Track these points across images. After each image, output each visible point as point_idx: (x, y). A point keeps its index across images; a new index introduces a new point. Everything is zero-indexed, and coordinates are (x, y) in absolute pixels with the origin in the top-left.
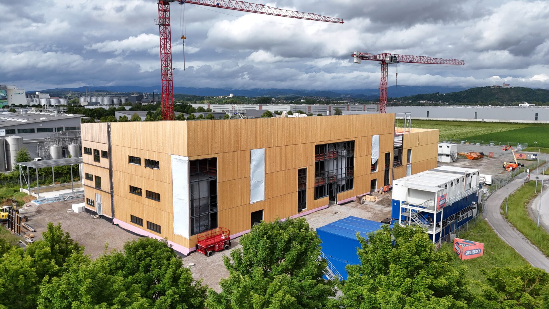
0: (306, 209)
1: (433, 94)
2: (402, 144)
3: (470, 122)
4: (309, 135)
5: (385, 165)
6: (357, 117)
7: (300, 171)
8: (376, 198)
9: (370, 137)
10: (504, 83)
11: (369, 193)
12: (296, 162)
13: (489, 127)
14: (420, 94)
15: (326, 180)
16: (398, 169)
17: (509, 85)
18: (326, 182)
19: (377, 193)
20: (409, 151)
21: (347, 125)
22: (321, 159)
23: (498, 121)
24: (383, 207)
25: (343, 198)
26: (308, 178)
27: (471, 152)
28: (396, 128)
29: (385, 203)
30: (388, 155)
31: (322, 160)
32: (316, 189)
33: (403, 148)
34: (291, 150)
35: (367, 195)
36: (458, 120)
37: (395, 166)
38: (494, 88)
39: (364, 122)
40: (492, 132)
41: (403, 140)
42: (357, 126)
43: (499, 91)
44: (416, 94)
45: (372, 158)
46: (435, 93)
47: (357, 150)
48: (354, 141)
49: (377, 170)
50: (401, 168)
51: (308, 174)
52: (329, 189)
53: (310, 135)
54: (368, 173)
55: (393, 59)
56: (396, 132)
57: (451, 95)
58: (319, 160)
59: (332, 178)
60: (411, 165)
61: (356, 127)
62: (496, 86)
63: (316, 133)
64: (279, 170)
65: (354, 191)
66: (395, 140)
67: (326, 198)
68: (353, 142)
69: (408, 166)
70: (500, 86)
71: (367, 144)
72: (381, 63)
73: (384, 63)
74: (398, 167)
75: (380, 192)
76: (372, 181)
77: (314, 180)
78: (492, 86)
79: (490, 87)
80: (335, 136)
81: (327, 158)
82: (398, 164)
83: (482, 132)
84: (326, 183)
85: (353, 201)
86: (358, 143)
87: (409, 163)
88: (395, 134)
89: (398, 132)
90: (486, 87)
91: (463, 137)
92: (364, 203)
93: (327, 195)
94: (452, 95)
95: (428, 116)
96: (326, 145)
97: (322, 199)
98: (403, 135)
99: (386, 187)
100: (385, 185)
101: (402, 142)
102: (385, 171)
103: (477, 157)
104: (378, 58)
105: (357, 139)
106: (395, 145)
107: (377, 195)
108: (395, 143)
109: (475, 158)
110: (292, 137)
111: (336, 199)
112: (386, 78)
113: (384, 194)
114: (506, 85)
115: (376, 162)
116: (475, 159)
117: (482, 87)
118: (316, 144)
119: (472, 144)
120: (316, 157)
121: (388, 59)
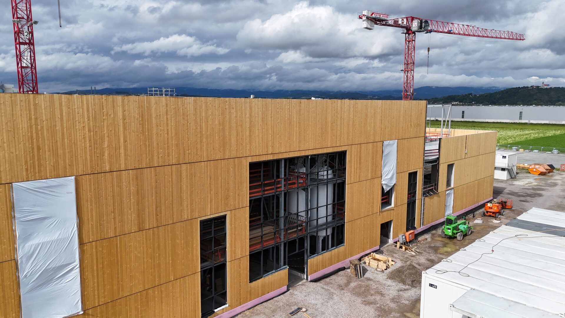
0: (227, 305)
1: (466, 95)
2: (438, 156)
3: (514, 123)
4: (230, 139)
5: (408, 194)
6: (352, 106)
7: (205, 225)
8: (390, 261)
9: (380, 144)
10: (543, 83)
11: (377, 247)
12: (192, 204)
13: (538, 129)
14: (451, 95)
15: (280, 234)
16: (431, 199)
17: (548, 85)
18: (282, 237)
19: (393, 247)
20: (450, 167)
21: (329, 119)
22: (266, 193)
23: (548, 123)
24: (401, 286)
25: (323, 266)
26: (231, 236)
27: (535, 164)
28: (428, 129)
29: (405, 276)
30: (413, 176)
31: (269, 193)
32: (254, 257)
33: (441, 162)
34: (174, 177)
35: (373, 252)
36: (499, 121)
37: (425, 194)
38: (532, 89)
39: (367, 115)
40: (546, 136)
41: (439, 149)
42: (351, 122)
43: (537, 92)
44: (447, 95)
45: (383, 183)
46: (468, 94)
47: (353, 171)
48: (346, 151)
49: (393, 205)
50: (436, 198)
51: (231, 229)
52: (289, 254)
53: (233, 140)
54: (375, 211)
55: (423, 24)
56: (427, 135)
57: (485, 96)
58: (261, 194)
59: (295, 229)
60: (453, 191)
61: (348, 125)
62: (535, 86)
63: (250, 136)
64: (134, 228)
65: (345, 249)
66: (426, 149)
67: (283, 273)
68: (342, 155)
69: (447, 192)
70: (538, 87)
71: (373, 159)
72: (405, 31)
73: (410, 32)
74: (431, 195)
75: (398, 245)
76: (382, 225)
77: (248, 240)
78: (530, 86)
79: (528, 87)
80: (300, 142)
81: (283, 189)
82: (431, 190)
83: (533, 136)
84: (282, 240)
85: (344, 269)
86: (353, 156)
87: (449, 188)
88: (425, 138)
89: (430, 135)
90: (524, 87)
91: (511, 142)
92: (364, 275)
93: (285, 265)
94: (487, 96)
95: (463, 117)
96: (278, 161)
97: (270, 276)
98: (440, 139)
99: (410, 234)
100: (408, 230)
101: (439, 152)
102: (408, 205)
103: (545, 171)
104: (400, 22)
105: (351, 148)
106: (426, 158)
107: (391, 253)
108: (425, 155)
109: (542, 172)
110: (177, 145)
111: (306, 270)
112: (413, 54)
113: (406, 249)
114: (545, 85)
115: (391, 189)
116: (542, 174)
117: (519, 87)
118: (250, 160)
119: (527, 151)
120: (251, 188)
121: (415, 25)
